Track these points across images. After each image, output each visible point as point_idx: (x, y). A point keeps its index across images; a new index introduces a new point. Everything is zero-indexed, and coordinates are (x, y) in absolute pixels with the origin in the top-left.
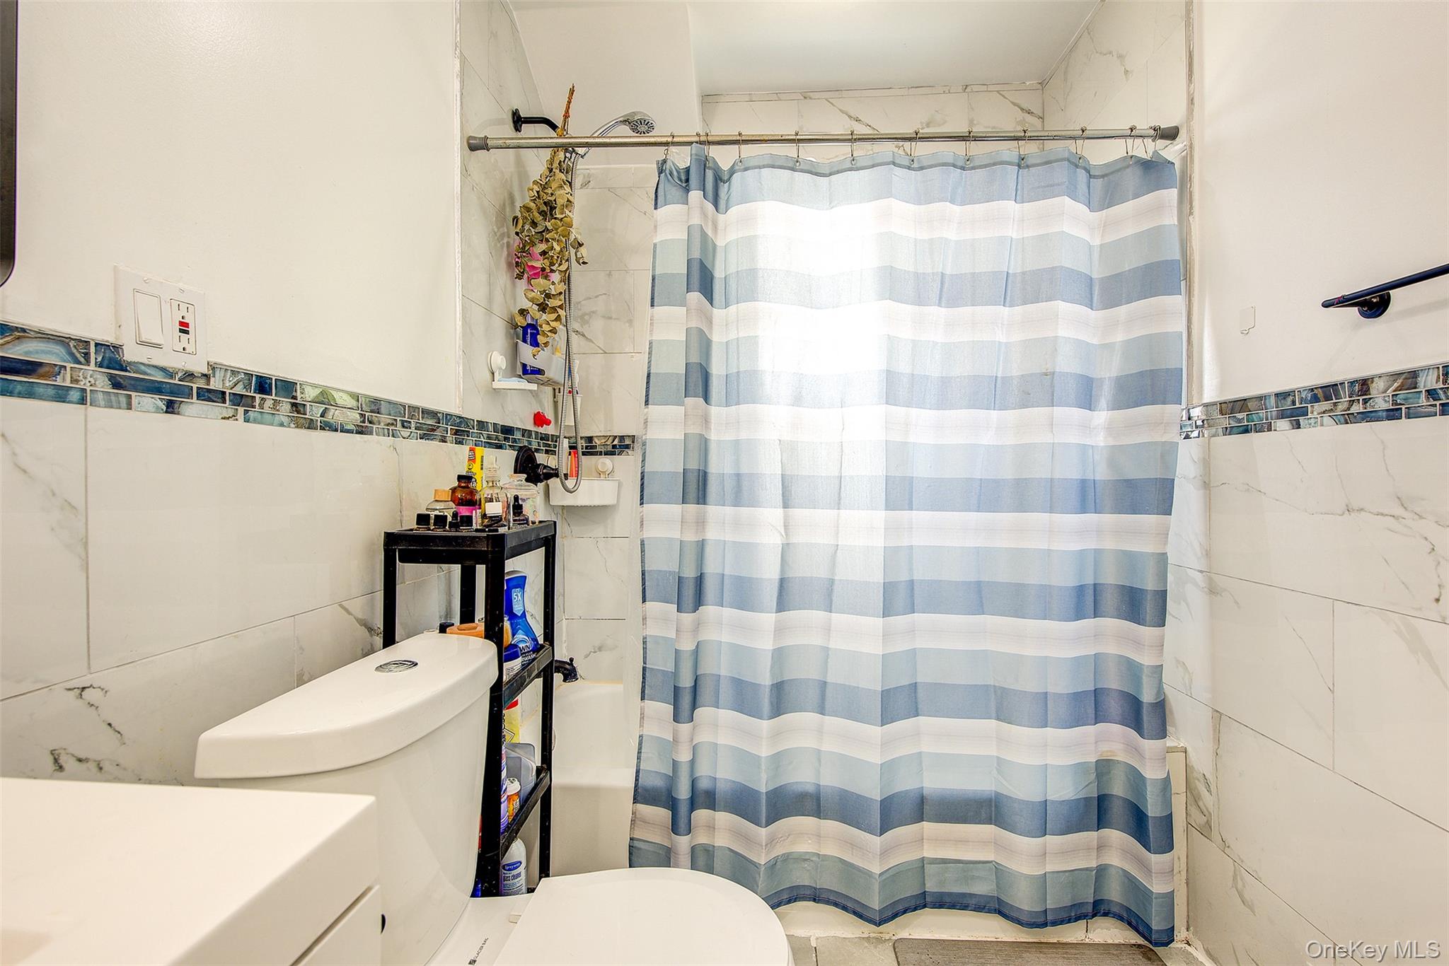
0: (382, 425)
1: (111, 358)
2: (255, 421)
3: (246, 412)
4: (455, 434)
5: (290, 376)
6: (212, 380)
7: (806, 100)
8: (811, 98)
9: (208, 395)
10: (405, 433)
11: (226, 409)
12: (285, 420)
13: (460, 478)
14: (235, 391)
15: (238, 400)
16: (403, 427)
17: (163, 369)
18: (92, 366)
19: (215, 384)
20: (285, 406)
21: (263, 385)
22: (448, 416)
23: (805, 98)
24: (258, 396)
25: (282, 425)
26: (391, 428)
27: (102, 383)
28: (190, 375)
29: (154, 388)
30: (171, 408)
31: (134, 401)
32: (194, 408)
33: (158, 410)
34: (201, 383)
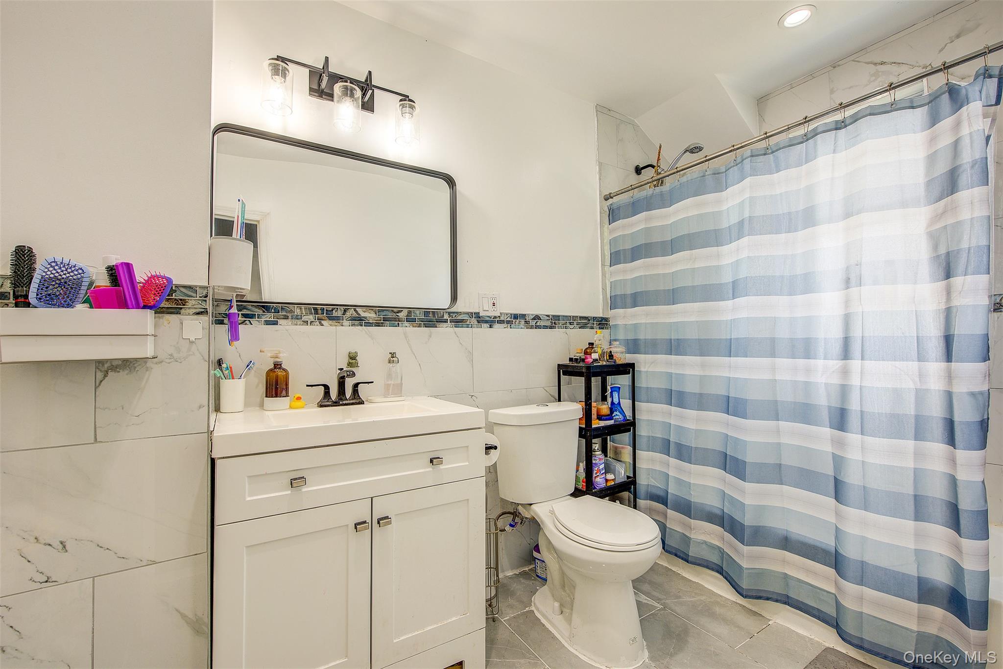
0: (560, 325)
1: (477, 315)
2: (514, 328)
3: (511, 325)
4: (599, 325)
5: (524, 313)
6: (501, 318)
7: (835, 69)
8: (839, 66)
9: (501, 322)
10: (572, 327)
11: (505, 325)
12: (523, 327)
13: (589, 344)
14: (507, 320)
15: (508, 322)
16: (571, 324)
17: (489, 317)
18: (473, 318)
19: (502, 318)
20: (523, 322)
21: (516, 317)
22: (594, 319)
23: (834, 67)
24: (514, 320)
25: (522, 328)
26: (564, 325)
27: (476, 322)
28: (495, 317)
29: (486, 322)
30: (491, 327)
31: (482, 326)
32: (496, 326)
33: (488, 327)
34: (498, 319)
